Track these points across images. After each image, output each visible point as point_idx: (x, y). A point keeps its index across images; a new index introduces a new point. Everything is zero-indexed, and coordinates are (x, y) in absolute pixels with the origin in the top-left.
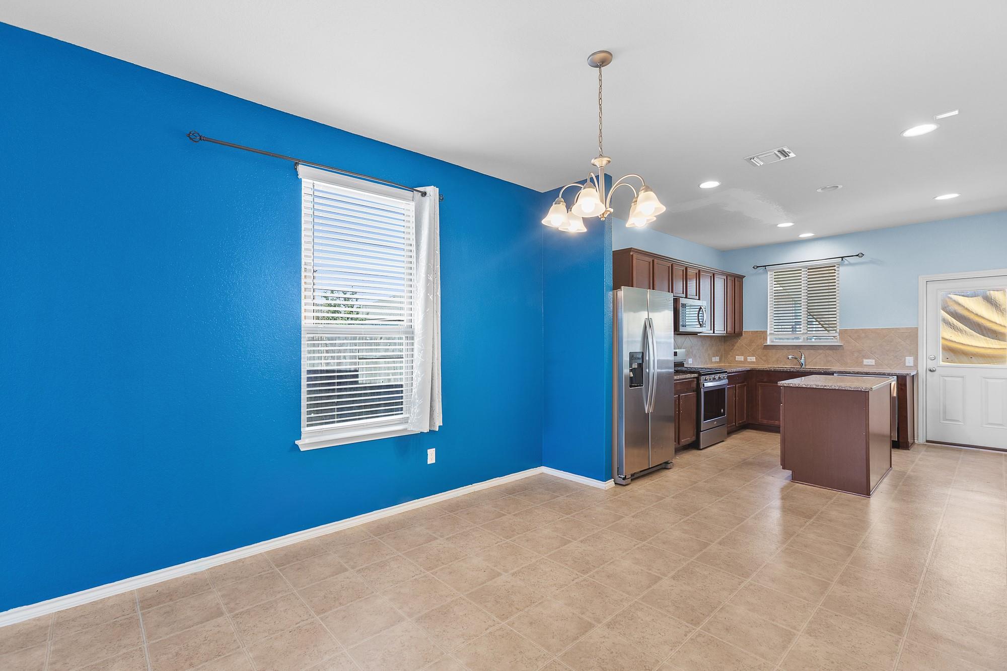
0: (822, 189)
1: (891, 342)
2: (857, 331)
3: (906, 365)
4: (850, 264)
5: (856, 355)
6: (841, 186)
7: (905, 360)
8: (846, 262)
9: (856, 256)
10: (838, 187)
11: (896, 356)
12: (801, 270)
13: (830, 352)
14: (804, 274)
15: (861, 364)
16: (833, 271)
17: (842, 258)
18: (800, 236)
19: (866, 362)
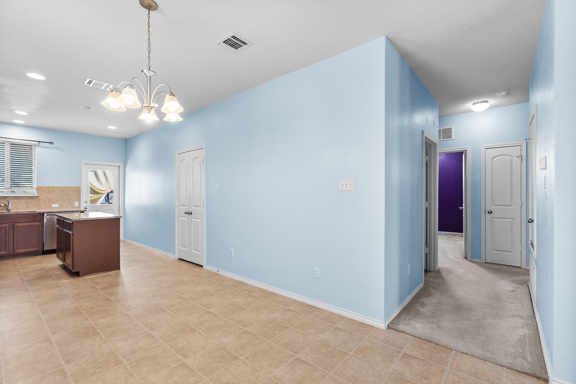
0: (82, 107)
1: (68, 194)
2: (48, 188)
3: (75, 206)
4: (44, 147)
5: (47, 202)
6: (92, 108)
7: (74, 204)
8: (41, 145)
9: (49, 143)
10: (90, 108)
11: (70, 202)
12: (4, 143)
13: (30, 201)
14: (7, 147)
15: (50, 207)
16: (30, 149)
17: (39, 142)
18: (13, 121)
19: (54, 205)
